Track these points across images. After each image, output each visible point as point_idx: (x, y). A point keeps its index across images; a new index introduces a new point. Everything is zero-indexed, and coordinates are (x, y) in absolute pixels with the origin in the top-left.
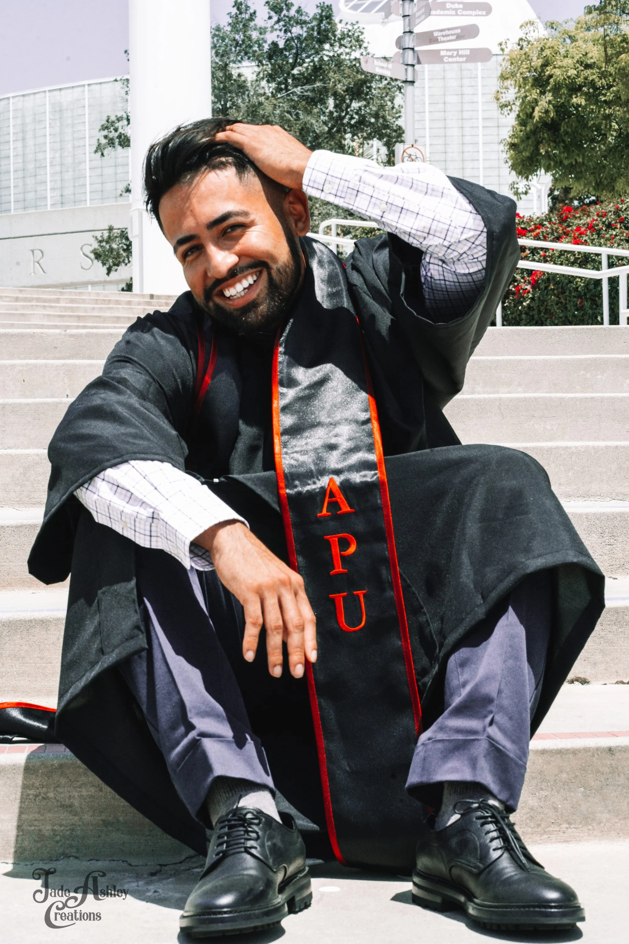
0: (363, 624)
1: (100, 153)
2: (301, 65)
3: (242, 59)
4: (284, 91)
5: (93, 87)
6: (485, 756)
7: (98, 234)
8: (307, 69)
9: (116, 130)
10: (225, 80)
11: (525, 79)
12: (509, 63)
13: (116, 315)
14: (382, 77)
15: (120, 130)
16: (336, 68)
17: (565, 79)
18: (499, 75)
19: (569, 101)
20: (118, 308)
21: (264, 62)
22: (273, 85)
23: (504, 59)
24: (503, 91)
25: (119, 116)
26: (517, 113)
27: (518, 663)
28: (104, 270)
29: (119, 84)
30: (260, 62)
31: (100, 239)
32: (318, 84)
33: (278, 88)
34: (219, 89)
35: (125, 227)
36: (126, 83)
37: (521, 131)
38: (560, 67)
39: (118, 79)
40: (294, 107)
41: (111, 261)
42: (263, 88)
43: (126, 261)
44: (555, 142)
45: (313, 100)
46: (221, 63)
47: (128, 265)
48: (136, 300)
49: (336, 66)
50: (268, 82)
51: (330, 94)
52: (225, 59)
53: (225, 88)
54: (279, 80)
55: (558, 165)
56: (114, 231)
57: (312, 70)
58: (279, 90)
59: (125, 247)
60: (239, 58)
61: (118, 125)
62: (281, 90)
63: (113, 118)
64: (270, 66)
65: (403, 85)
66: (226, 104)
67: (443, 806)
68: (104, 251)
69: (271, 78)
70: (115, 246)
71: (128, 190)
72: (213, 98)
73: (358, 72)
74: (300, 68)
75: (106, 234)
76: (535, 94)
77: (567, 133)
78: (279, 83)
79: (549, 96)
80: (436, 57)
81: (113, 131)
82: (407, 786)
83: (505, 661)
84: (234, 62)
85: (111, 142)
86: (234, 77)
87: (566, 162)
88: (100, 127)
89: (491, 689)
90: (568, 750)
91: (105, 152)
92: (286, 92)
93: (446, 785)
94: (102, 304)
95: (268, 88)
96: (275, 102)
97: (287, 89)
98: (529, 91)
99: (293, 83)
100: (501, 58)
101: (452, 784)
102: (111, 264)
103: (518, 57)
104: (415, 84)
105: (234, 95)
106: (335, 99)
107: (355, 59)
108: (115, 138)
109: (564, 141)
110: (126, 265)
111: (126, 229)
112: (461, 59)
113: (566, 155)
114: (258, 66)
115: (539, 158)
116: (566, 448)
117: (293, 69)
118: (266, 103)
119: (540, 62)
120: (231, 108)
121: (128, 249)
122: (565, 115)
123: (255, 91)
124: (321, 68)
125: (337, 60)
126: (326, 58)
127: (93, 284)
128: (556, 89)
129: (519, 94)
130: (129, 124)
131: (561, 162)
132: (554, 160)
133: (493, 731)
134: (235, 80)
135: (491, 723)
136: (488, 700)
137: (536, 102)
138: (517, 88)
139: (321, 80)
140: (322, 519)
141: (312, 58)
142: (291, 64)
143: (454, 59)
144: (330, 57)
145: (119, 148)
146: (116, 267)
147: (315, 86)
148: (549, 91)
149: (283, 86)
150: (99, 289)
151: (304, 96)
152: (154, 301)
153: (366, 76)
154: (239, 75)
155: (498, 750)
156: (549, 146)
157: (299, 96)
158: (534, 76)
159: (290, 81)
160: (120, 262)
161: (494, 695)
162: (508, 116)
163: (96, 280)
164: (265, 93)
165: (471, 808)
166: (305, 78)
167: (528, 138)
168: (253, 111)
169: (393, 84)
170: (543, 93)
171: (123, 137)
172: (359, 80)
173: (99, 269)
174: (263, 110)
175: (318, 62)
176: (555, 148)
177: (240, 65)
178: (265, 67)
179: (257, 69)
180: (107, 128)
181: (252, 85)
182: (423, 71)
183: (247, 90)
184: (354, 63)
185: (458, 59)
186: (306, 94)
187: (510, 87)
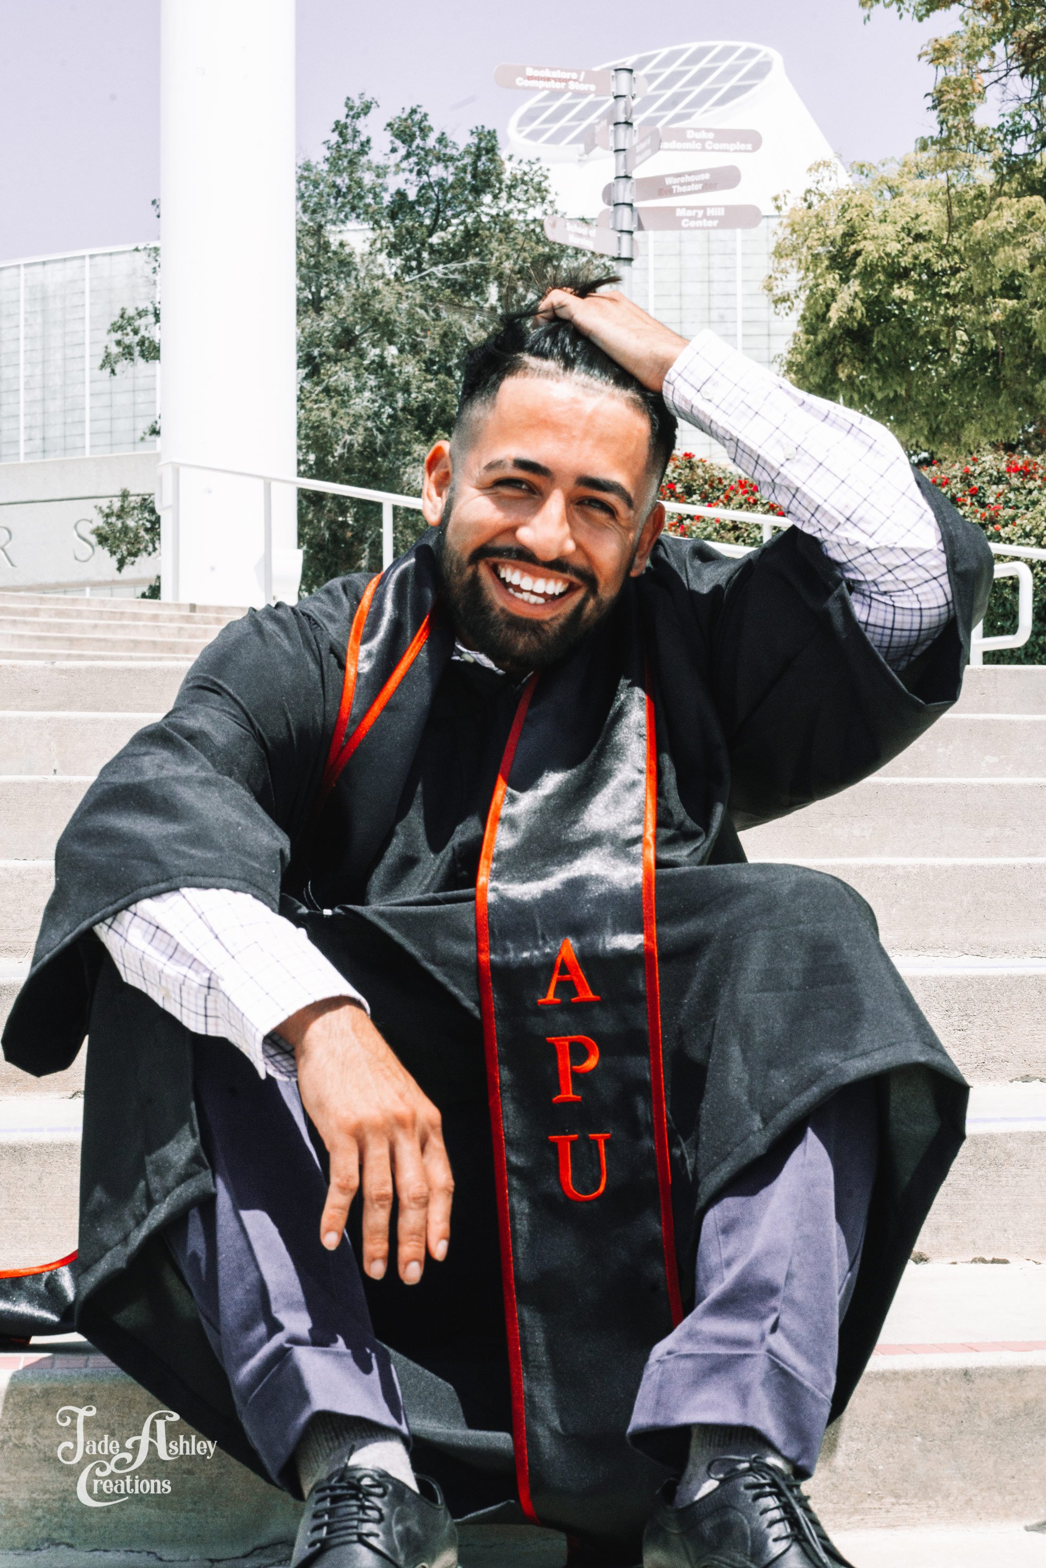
0: (602, 1189)
1: (109, 370)
2: (444, 229)
3: (346, 217)
4: (415, 272)
5: (98, 260)
6: (763, 1384)
7: (104, 503)
8: (454, 235)
9: (136, 332)
10: (319, 251)
11: (816, 257)
12: (789, 230)
13: (132, 637)
14: (578, 251)
15: (143, 332)
16: (502, 236)
17: (880, 258)
18: (772, 249)
19: (887, 294)
20: (136, 627)
21: (383, 223)
22: (398, 261)
23: (781, 224)
24: (778, 275)
25: (140, 309)
26: (801, 312)
27: (821, 1229)
28: (113, 562)
29: (142, 256)
30: (377, 222)
31: (107, 511)
32: (472, 261)
33: (405, 265)
34: (308, 266)
35: (150, 491)
36: (153, 255)
37: (808, 342)
38: (874, 238)
39: (141, 247)
40: (432, 299)
41: (124, 547)
42: (381, 265)
43: (150, 549)
44: (863, 361)
45: (463, 286)
46: (311, 224)
47: (153, 555)
48: (166, 612)
49: (502, 231)
50: (389, 255)
51: (491, 278)
52: (319, 218)
53: (317, 265)
54: (408, 253)
55: (867, 399)
56: (130, 499)
57: (463, 238)
58: (408, 270)
59: (148, 525)
60: (342, 216)
61: (138, 323)
62: (411, 269)
63: (131, 312)
64: (392, 229)
65: (614, 263)
66: (319, 292)
67: (690, 1467)
68: (113, 532)
69: (394, 249)
70: (131, 523)
71: (155, 432)
72: (298, 281)
73: (538, 241)
74: (442, 234)
75: (117, 504)
76: (831, 281)
77: (882, 347)
78: (408, 259)
79: (855, 286)
80: (669, 219)
81: (131, 334)
82: (629, 1430)
83: (799, 1225)
84: (334, 223)
85: (128, 352)
86: (333, 248)
87: (879, 396)
88: (108, 327)
89: (774, 1272)
90: (895, 1373)
91: (118, 368)
92: (420, 272)
93: (695, 1432)
94: (110, 619)
95: (389, 265)
96: (400, 289)
97: (420, 269)
98: (822, 275)
99: (430, 259)
100: (778, 221)
101: (708, 1429)
102: (125, 553)
103: (806, 220)
104: (633, 263)
105: (333, 277)
106: (501, 285)
107: (535, 221)
108: (134, 345)
109: (877, 360)
110: (150, 554)
111: (150, 495)
112: (711, 223)
113: (880, 383)
114: (373, 229)
115: (836, 386)
116: (888, 868)
117: (430, 235)
118: (385, 291)
119: (841, 229)
120: (327, 298)
121: (154, 528)
122: (880, 316)
123: (368, 271)
124: (477, 234)
125: (504, 222)
126: (485, 219)
127: (95, 585)
128: (867, 275)
129: (804, 282)
130: (158, 321)
131: (873, 396)
132: (859, 392)
133: (777, 1342)
134: (335, 253)
135: (774, 1329)
136: (770, 1290)
137: (833, 294)
138: (803, 272)
139: (476, 255)
140: (545, 1008)
141: (462, 217)
142: (427, 226)
143: (699, 223)
144: (492, 217)
145: (140, 361)
146: (132, 559)
147: (467, 264)
148: (856, 277)
149: (414, 264)
150: (103, 595)
151: (448, 280)
152: (197, 615)
153: (552, 249)
154: (342, 245)
155: (784, 1373)
156: (853, 366)
157: (440, 281)
158: (829, 252)
159: (425, 255)
160: (139, 549)
161: (780, 1280)
162: (786, 318)
163: (100, 578)
164: (383, 275)
165: (737, 1470)
166: (451, 250)
167: (819, 354)
168: (364, 304)
169: (596, 262)
170: (845, 280)
171: (147, 344)
172: (540, 255)
173: (105, 561)
174: (380, 302)
175: (473, 224)
176: (863, 371)
177: (342, 227)
178: (384, 231)
179: (371, 235)
180: (121, 328)
181: (363, 261)
182: (646, 243)
183: (355, 269)
184: (532, 226)
185: (705, 223)
186: (451, 276)
187: (790, 270)
